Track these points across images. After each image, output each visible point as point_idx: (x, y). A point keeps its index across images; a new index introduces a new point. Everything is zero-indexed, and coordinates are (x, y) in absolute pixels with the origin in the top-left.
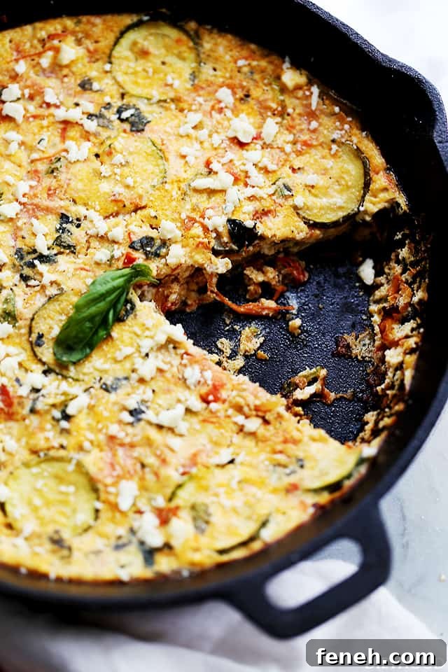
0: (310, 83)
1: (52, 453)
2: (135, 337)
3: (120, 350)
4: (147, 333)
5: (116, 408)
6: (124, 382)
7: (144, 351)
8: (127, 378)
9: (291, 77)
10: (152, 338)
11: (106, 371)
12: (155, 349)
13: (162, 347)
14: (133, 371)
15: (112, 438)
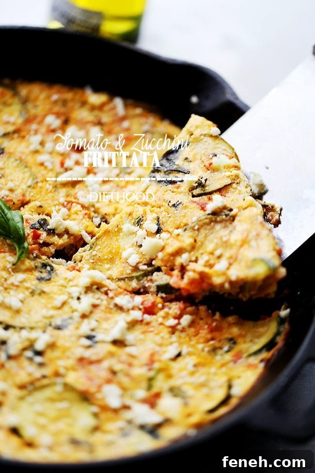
0: (111, 99)
1: (38, 384)
2: (64, 288)
3: (56, 299)
4: (71, 283)
5: (74, 339)
6: (70, 321)
7: (76, 295)
8: (71, 318)
9: (95, 99)
10: (76, 286)
11: (52, 317)
12: (83, 292)
13: (88, 289)
14: (73, 312)
15: (81, 360)
